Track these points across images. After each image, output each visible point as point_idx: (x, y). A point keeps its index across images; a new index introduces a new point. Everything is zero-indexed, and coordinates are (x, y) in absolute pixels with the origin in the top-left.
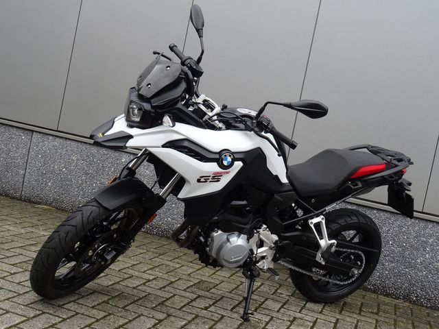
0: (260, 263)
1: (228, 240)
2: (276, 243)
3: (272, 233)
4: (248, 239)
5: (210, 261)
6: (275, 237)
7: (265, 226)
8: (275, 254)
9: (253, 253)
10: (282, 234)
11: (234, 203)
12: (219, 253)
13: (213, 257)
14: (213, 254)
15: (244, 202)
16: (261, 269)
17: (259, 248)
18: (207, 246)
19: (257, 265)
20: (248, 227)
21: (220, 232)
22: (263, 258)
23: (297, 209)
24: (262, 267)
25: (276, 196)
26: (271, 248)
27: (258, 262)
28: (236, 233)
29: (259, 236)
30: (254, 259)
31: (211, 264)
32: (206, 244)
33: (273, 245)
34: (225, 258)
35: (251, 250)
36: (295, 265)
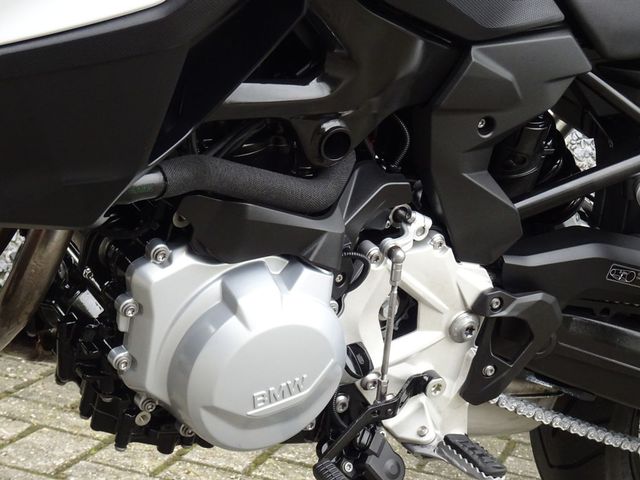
0: (403, 413)
1: (229, 302)
2: (480, 306)
3: (458, 259)
4: (338, 295)
5: (141, 420)
6: (476, 279)
7: (421, 221)
8: (477, 365)
9: (365, 367)
10: (509, 260)
11: (250, 93)
12: (186, 373)
13: (150, 399)
14: (152, 382)
15: (315, 90)
16: (407, 444)
17: (397, 335)
18: (118, 339)
19: (389, 423)
20: (334, 226)
21: (182, 259)
22: (417, 385)
23: (566, 131)
24: (410, 434)
25: (477, 55)
26: (455, 335)
27: (392, 408)
28: (274, 263)
29: (394, 274)
30: (371, 396)
31: (144, 435)
32: (109, 332)
33: (467, 320)
34: (218, 403)
35: (356, 350)
36: (565, 407)
